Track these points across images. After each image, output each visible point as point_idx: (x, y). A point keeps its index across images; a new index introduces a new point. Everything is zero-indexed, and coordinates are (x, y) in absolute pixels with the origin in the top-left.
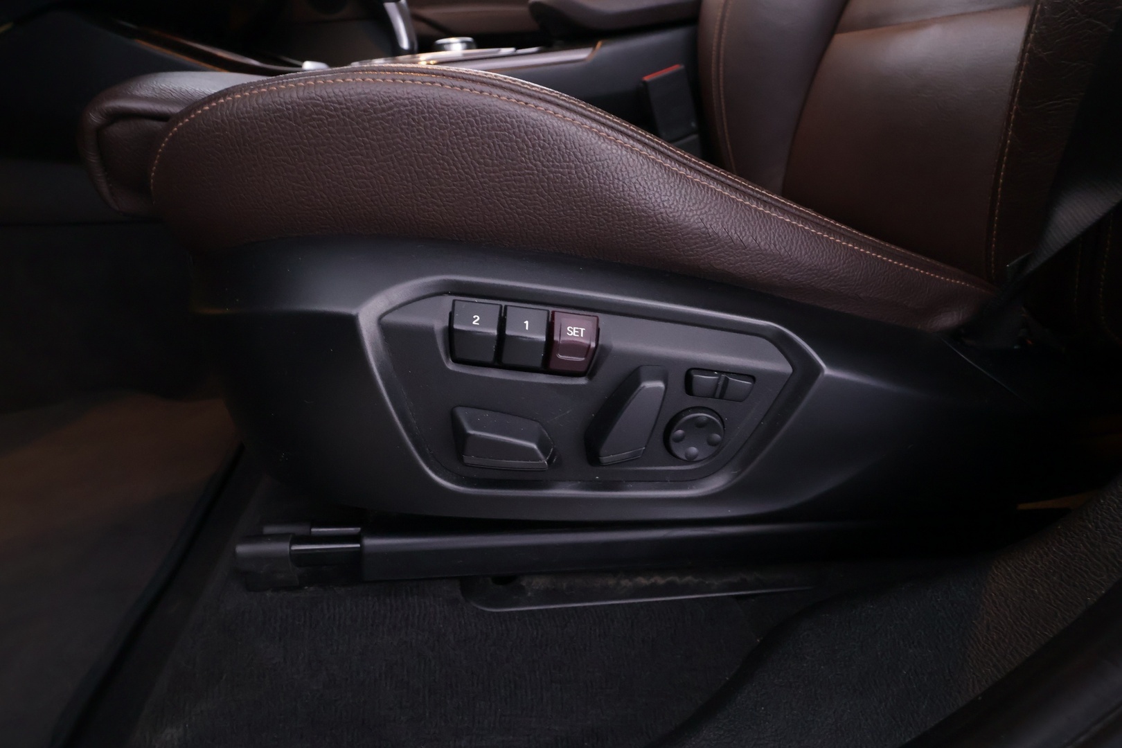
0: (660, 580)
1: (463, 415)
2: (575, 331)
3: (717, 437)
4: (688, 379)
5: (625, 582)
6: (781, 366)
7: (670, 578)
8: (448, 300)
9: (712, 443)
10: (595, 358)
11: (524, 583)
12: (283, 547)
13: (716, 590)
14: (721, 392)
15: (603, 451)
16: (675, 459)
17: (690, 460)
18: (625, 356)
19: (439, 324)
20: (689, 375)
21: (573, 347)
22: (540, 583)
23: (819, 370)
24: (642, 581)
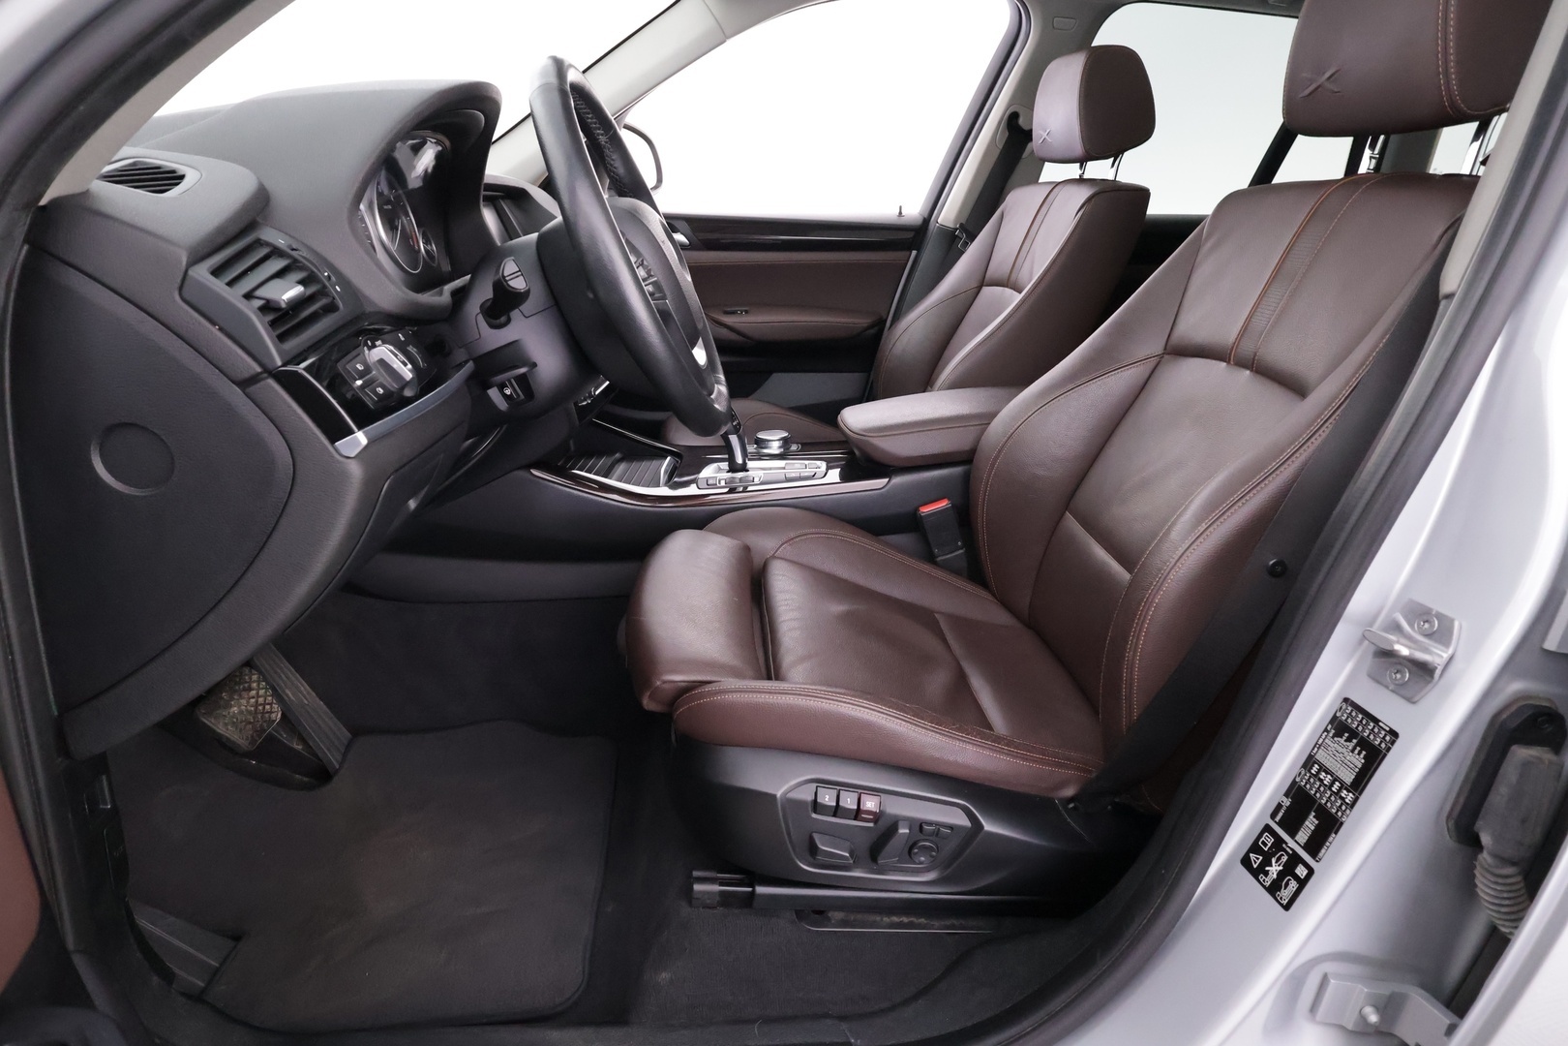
0: (905, 920)
1: (816, 836)
2: (870, 804)
3: (934, 853)
4: (921, 827)
5: (886, 919)
6: (965, 822)
7: (912, 919)
8: (815, 785)
9: (932, 856)
10: (877, 817)
11: (830, 915)
12: (716, 888)
13: (937, 928)
14: (937, 833)
15: (879, 858)
16: (915, 863)
17: (921, 863)
18: (890, 815)
19: (810, 798)
20: (920, 826)
21: (869, 812)
22: (837, 915)
23: (982, 827)
24: (895, 919)
